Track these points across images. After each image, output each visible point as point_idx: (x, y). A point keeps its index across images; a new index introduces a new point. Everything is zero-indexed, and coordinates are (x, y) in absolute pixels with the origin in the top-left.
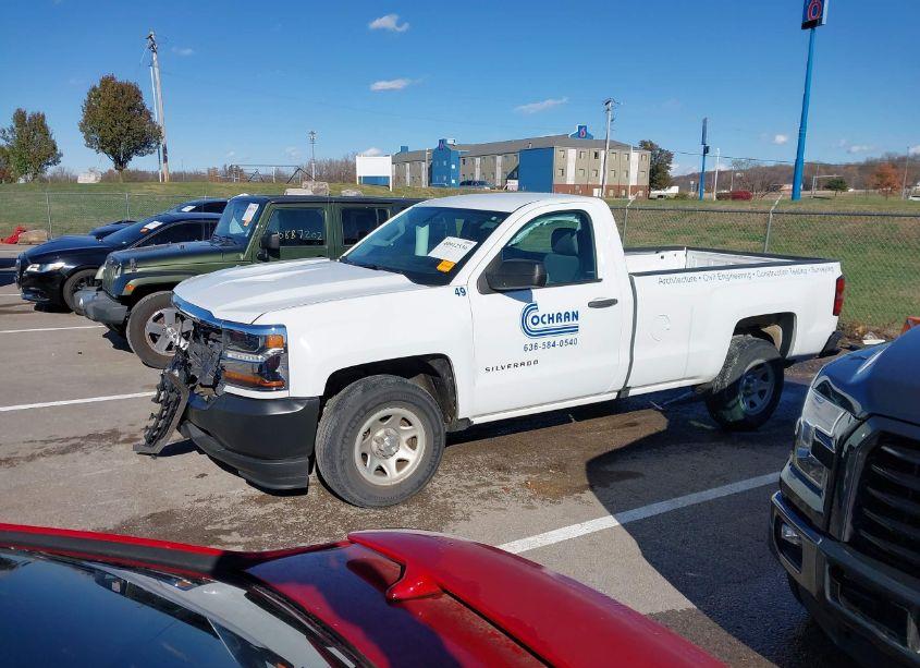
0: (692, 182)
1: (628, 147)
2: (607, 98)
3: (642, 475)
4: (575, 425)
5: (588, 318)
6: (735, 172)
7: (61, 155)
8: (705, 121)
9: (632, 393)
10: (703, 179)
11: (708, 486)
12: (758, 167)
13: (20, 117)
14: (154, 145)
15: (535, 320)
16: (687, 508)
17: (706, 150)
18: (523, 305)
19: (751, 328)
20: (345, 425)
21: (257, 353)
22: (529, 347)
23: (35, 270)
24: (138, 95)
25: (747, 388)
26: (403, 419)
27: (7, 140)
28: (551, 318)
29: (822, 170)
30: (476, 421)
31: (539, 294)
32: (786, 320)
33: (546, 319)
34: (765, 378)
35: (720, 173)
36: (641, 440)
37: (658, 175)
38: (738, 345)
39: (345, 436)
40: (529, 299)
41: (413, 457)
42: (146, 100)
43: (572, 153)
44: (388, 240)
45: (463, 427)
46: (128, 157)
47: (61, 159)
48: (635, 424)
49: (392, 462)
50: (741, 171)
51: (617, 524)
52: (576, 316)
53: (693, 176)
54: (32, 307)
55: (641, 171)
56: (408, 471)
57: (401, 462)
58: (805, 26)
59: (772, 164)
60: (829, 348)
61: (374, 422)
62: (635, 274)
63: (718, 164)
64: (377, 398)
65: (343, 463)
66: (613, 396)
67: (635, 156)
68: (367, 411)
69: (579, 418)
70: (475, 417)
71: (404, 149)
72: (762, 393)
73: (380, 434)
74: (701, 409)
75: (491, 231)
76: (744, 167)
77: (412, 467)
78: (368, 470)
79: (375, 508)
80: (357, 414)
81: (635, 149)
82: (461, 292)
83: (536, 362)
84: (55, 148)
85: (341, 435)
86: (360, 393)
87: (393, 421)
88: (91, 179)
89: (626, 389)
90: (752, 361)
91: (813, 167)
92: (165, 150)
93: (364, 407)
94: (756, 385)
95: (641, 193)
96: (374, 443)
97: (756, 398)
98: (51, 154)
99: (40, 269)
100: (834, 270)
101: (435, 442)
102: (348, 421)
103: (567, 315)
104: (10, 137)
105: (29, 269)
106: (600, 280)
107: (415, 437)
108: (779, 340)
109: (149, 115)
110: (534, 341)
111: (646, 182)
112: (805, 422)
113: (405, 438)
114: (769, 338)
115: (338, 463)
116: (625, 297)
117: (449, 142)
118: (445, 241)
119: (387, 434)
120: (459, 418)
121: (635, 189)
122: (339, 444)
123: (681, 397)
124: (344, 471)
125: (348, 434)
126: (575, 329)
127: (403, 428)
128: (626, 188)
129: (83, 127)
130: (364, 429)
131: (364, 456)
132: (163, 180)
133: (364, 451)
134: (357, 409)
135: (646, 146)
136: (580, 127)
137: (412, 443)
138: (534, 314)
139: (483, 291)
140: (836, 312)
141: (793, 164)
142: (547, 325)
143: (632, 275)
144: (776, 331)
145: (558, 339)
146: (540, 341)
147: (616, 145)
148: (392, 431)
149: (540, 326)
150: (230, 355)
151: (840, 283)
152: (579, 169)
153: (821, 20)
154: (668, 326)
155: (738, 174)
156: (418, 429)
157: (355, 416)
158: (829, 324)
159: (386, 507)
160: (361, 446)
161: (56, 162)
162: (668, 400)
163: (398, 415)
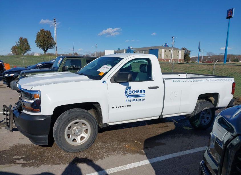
0: (196, 59)
1: (178, 49)
2: (173, 36)
3: (165, 144)
4: (147, 126)
5: (148, 92)
6: (208, 56)
7: (31, 49)
8: (199, 42)
9: (164, 117)
10: (199, 58)
11: (187, 149)
12: (214, 55)
13: (21, 39)
14: (54, 46)
15: (130, 92)
16: (178, 157)
17: (200, 50)
18: (125, 87)
19: (204, 97)
20: (61, 125)
21: (32, 100)
22: (128, 101)
23: (7, 76)
24: (50, 34)
25: (203, 116)
26: (83, 123)
27: (17, 44)
28: (135, 92)
29: (232, 57)
30: (110, 124)
31: (131, 84)
32: (216, 95)
33: (134, 92)
34: (209, 113)
35: (204, 57)
36: (168, 132)
37: (186, 57)
38: (200, 103)
39: (61, 129)
40: (128, 85)
41: (86, 136)
42: (52, 35)
43: (163, 50)
44: (91, 67)
45: (105, 126)
46: (47, 49)
47: (31, 50)
48: (167, 126)
49: (79, 137)
50: (210, 56)
51: (149, 163)
52: (144, 91)
53: (196, 57)
54: (6, 86)
55: (182, 55)
56: (84, 141)
57: (82, 138)
58: (227, 18)
59: (218, 54)
60: (230, 105)
61: (72, 124)
62: (165, 79)
63: (203, 54)
64: (73, 116)
65: (60, 137)
66: (158, 118)
67: (180, 52)
68: (69, 121)
69: (149, 124)
70: (109, 123)
71: (119, 49)
72: (208, 118)
73: (75, 128)
74: (188, 122)
75: (117, 63)
76: (210, 55)
77: (86, 139)
78: (70, 140)
79: (73, 153)
80: (66, 121)
81: (180, 50)
82: (104, 82)
83: (130, 106)
84: (29, 47)
85: (60, 128)
86: (67, 114)
87: (79, 124)
88: (38, 55)
89: (162, 115)
90: (205, 108)
91: (229, 56)
92: (56, 47)
93: (68, 119)
94: (206, 116)
95: (182, 61)
96: (73, 131)
97: (206, 120)
98: (28, 49)
99: (8, 75)
100: (232, 80)
101: (94, 131)
102: (62, 124)
103: (141, 91)
104: (18, 44)
105: (5, 76)
106: (153, 80)
107: (87, 129)
108: (213, 101)
109: (53, 39)
110: (129, 99)
111: (183, 58)
112: (213, 134)
113: (84, 129)
114: (211, 101)
115: (58, 138)
116: (161, 86)
117: (131, 47)
118: (103, 67)
119: (77, 128)
120: (103, 123)
121: (180, 60)
122: (59, 131)
123: (183, 118)
124: (60, 140)
125: (62, 128)
126: (144, 96)
127: (83, 126)
128: (177, 60)
129: (36, 42)
130: (68, 126)
131: (69, 136)
132: (56, 55)
133: (69, 133)
134: (65, 120)
135: (183, 49)
136: (166, 44)
137: (86, 131)
138: (130, 90)
139: (112, 82)
140: (233, 93)
141: (224, 55)
142: (134, 94)
143: (164, 79)
144: (213, 99)
145: (138, 98)
146: (131, 99)
147: (175, 49)
148: (79, 127)
149: (132, 94)
150: (25, 101)
151: (234, 84)
152: (165, 55)
153: (232, 16)
154: (176, 96)
155: (209, 57)
156: (88, 127)
157: (65, 122)
158: (230, 97)
159: (76, 153)
160: (67, 132)
161: (30, 50)
162: (179, 119)
163: (81, 122)
